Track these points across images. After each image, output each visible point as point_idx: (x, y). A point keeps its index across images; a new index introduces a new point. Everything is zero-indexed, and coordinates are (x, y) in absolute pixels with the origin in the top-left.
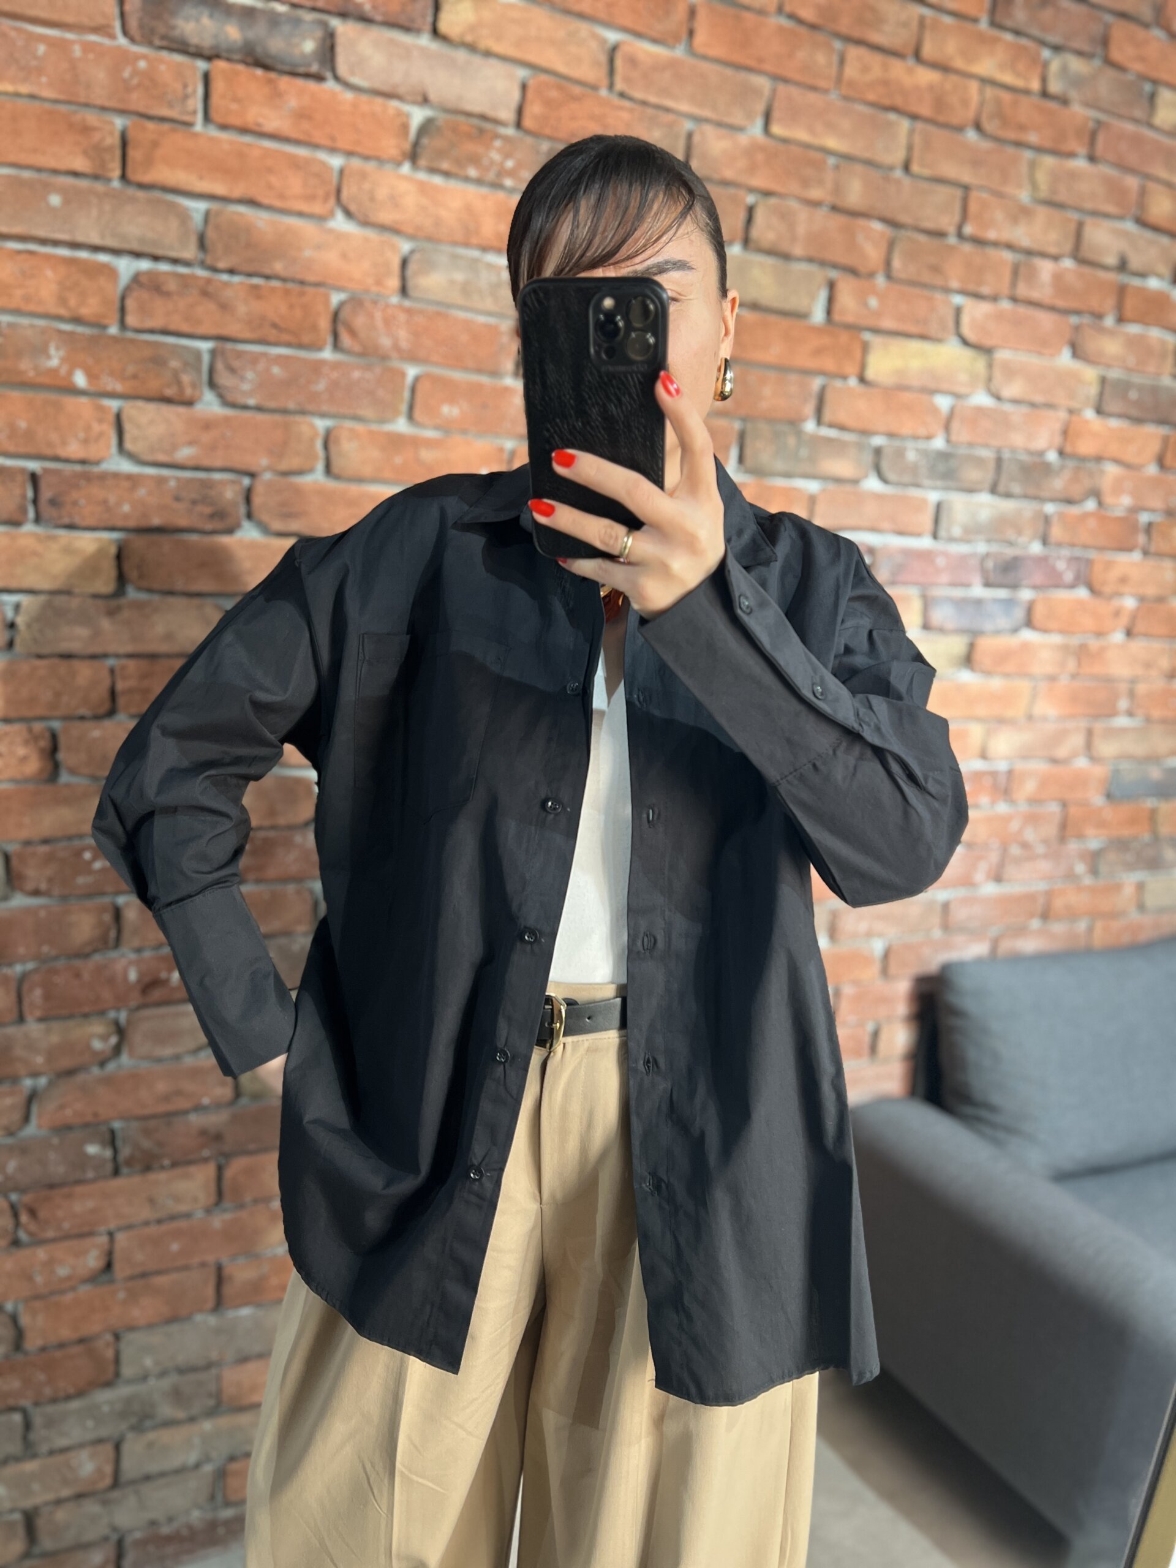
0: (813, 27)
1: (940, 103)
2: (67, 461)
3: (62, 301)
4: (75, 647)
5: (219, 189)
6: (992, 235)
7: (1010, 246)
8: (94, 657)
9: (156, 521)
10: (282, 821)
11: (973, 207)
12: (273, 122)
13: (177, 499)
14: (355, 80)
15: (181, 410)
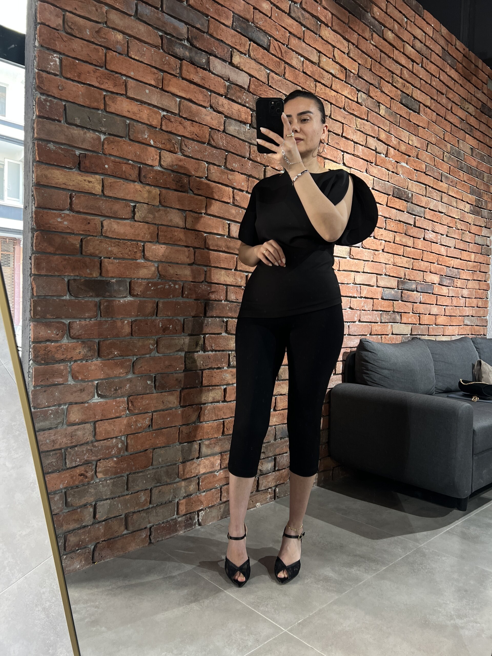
0: (310, 76)
1: (336, 100)
2: (148, 165)
3: (149, 119)
4: (149, 220)
5: (184, 96)
6: (349, 137)
7: (352, 141)
8: (153, 224)
9: (168, 186)
10: (197, 281)
11: (345, 129)
12: (196, 80)
13: (173, 180)
14: (214, 72)
15: (174, 155)
